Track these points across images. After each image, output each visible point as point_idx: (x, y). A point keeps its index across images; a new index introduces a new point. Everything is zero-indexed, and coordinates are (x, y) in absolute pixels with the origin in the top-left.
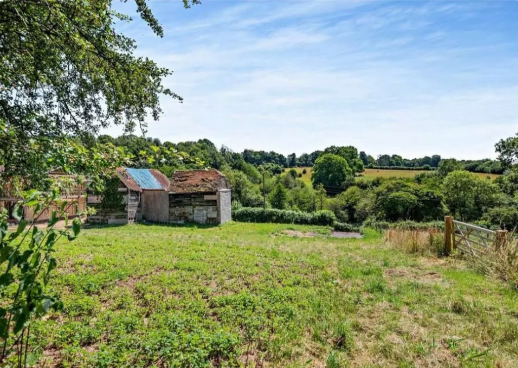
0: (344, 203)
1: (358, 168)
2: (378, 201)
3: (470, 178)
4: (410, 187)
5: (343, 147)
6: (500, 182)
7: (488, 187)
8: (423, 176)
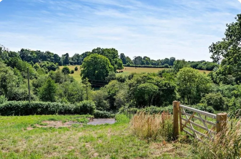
0: (106, 94)
1: (119, 66)
2: (131, 91)
3: (194, 73)
4: (153, 79)
5: (106, 49)
6: (212, 76)
7: (204, 79)
8: (163, 72)
